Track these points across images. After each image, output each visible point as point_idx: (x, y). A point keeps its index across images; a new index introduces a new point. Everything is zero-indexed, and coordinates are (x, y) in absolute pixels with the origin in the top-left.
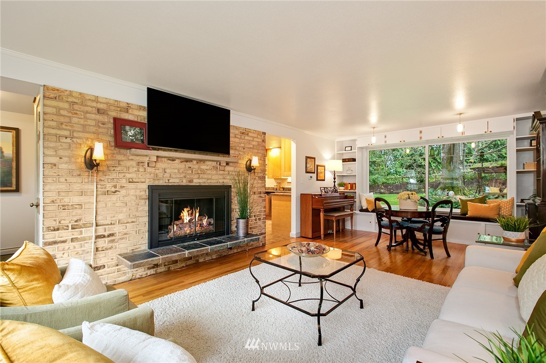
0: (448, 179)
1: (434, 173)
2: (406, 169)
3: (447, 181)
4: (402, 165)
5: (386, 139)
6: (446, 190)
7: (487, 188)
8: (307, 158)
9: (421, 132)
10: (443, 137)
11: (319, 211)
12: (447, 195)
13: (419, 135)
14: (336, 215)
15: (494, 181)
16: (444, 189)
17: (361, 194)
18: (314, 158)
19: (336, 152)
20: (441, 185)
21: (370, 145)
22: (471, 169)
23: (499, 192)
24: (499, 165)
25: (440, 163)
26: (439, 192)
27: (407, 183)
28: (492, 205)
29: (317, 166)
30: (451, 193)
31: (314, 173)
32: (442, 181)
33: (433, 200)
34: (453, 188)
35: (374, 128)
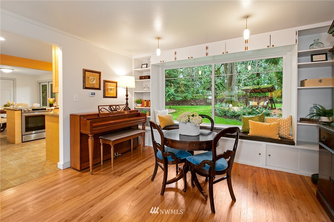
0: (229, 96)
1: (221, 92)
2: (207, 90)
3: (228, 98)
4: (204, 88)
5: (177, 56)
6: (228, 103)
7: (251, 102)
8: (85, 71)
9: (207, 48)
10: (227, 52)
11: (87, 136)
12: (229, 107)
13: (205, 51)
14: (113, 139)
15: (254, 98)
16: (227, 103)
17: (156, 110)
18: (100, 73)
19: (134, 70)
20: (225, 100)
21: (162, 62)
22: (242, 90)
23: (257, 105)
24: (258, 88)
25: (224, 87)
26: (224, 104)
27: (207, 99)
28: (272, 123)
29: (105, 81)
30: (231, 105)
31: (99, 89)
32: (225, 97)
33: (220, 110)
34: (231, 102)
35: (159, 38)
